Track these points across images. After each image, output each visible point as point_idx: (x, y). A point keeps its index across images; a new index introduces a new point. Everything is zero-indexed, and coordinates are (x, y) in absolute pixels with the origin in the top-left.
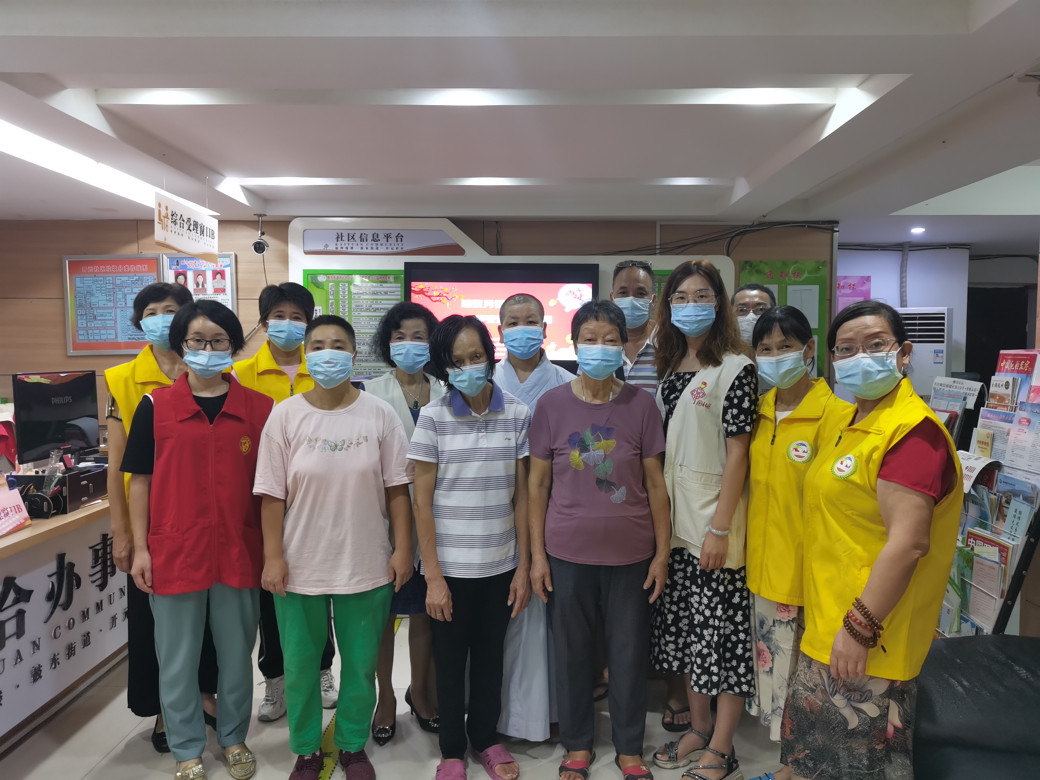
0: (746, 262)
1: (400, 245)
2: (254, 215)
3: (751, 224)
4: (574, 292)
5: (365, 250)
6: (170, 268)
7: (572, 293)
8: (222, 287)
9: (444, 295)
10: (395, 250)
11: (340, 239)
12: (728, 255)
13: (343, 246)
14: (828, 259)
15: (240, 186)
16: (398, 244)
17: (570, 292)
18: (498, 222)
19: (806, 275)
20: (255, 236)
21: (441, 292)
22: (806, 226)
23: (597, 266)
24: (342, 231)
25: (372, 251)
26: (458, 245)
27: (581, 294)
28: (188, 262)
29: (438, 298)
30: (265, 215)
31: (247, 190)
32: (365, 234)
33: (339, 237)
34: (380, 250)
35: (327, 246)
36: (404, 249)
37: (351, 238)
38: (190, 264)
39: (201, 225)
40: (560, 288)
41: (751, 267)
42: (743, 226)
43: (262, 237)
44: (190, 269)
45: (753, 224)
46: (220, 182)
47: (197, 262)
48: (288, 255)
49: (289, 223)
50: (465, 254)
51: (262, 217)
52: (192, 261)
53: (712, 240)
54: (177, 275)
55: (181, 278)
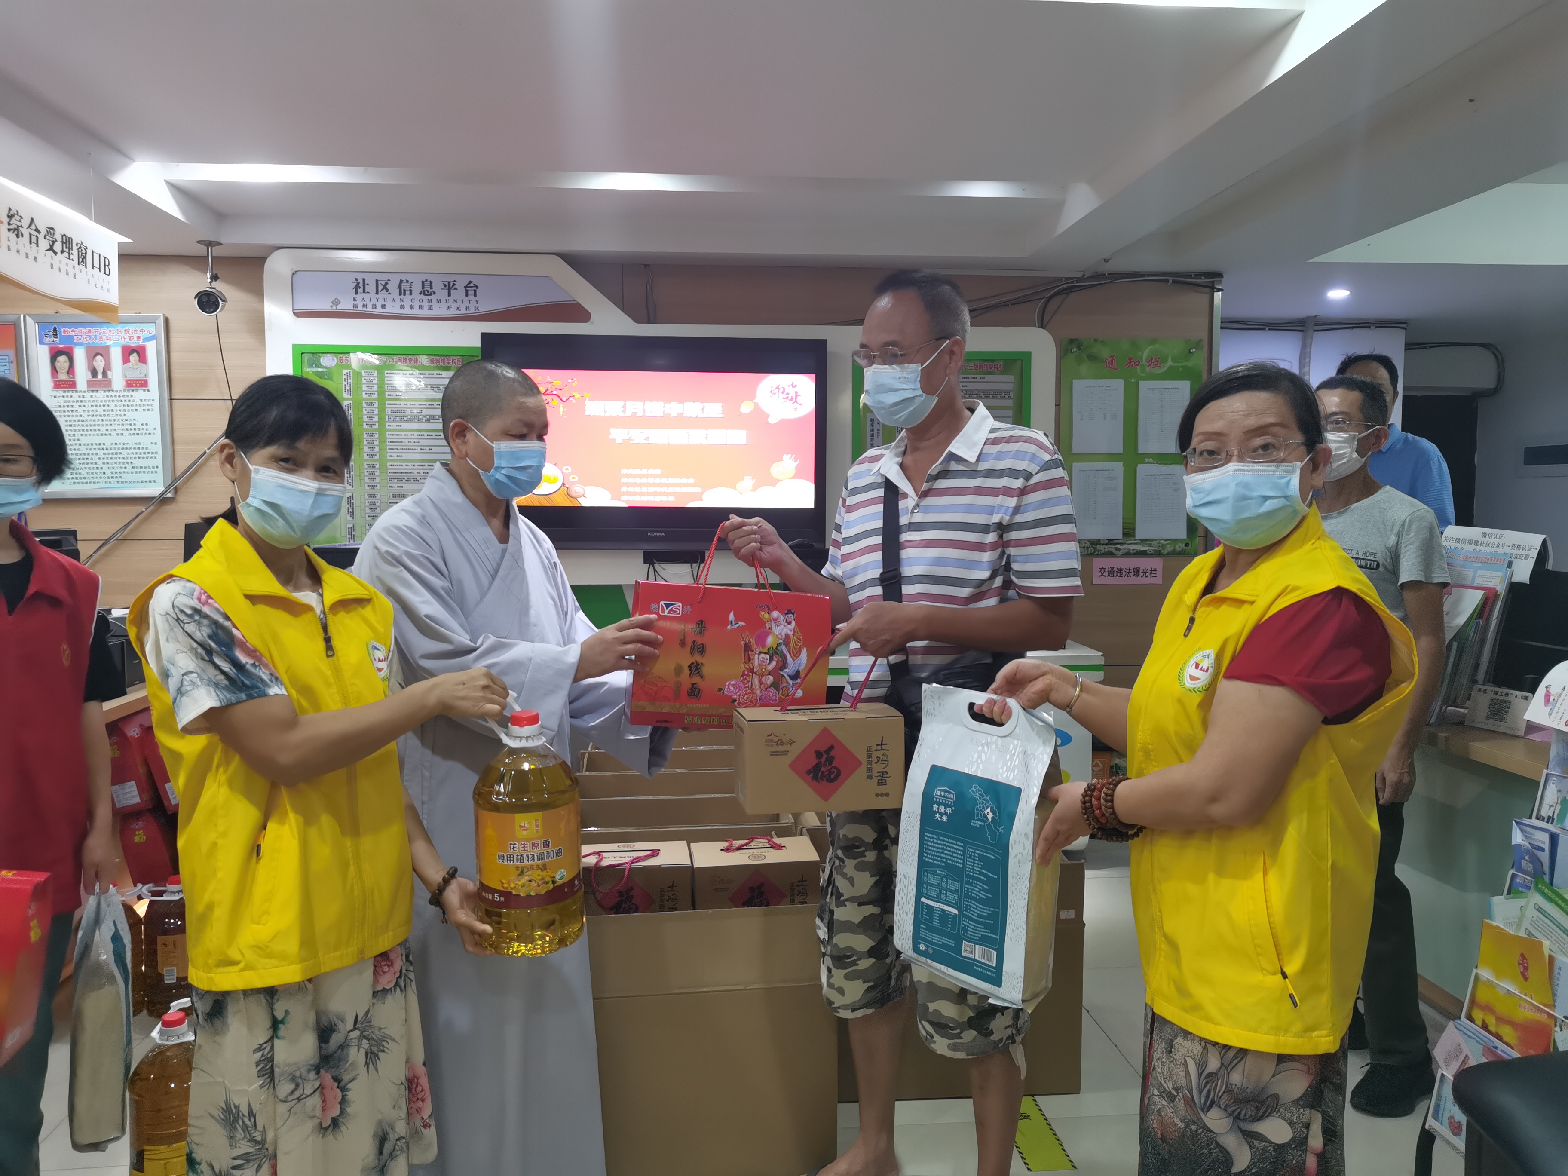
0: (1072, 341)
1: (473, 303)
2: (198, 242)
3: (1079, 275)
4: (784, 389)
5: (407, 311)
6: (41, 342)
7: (781, 390)
8: (141, 377)
9: (555, 392)
10: (463, 311)
11: (360, 290)
12: (1042, 327)
13: (367, 302)
14: (1205, 336)
15: (166, 181)
16: (470, 301)
17: (778, 388)
18: (648, 265)
19: (1170, 363)
20: (202, 282)
21: (549, 386)
22: (1171, 281)
23: (824, 343)
24: (365, 276)
25: (421, 312)
26: (578, 304)
27: (796, 393)
28: (76, 330)
30: (219, 244)
31: (179, 191)
32: (407, 281)
33: (360, 286)
34: (436, 312)
35: (336, 302)
36: (481, 310)
37: (382, 287)
38: (79, 334)
39: (79, 245)
40: (760, 381)
41: (1080, 350)
42: (1067, 279)
43: (214, 282)
44: (80, 344)
45: (1084, 275)
46: (122, 167)
47: (93, 330)
48: (263, 317)
49: (265, 259)
50: (591, 320)
51: (213, 248)
52: (83, 329)
53: (1015, 302)
54: (55, 354)
55: (62, 360)
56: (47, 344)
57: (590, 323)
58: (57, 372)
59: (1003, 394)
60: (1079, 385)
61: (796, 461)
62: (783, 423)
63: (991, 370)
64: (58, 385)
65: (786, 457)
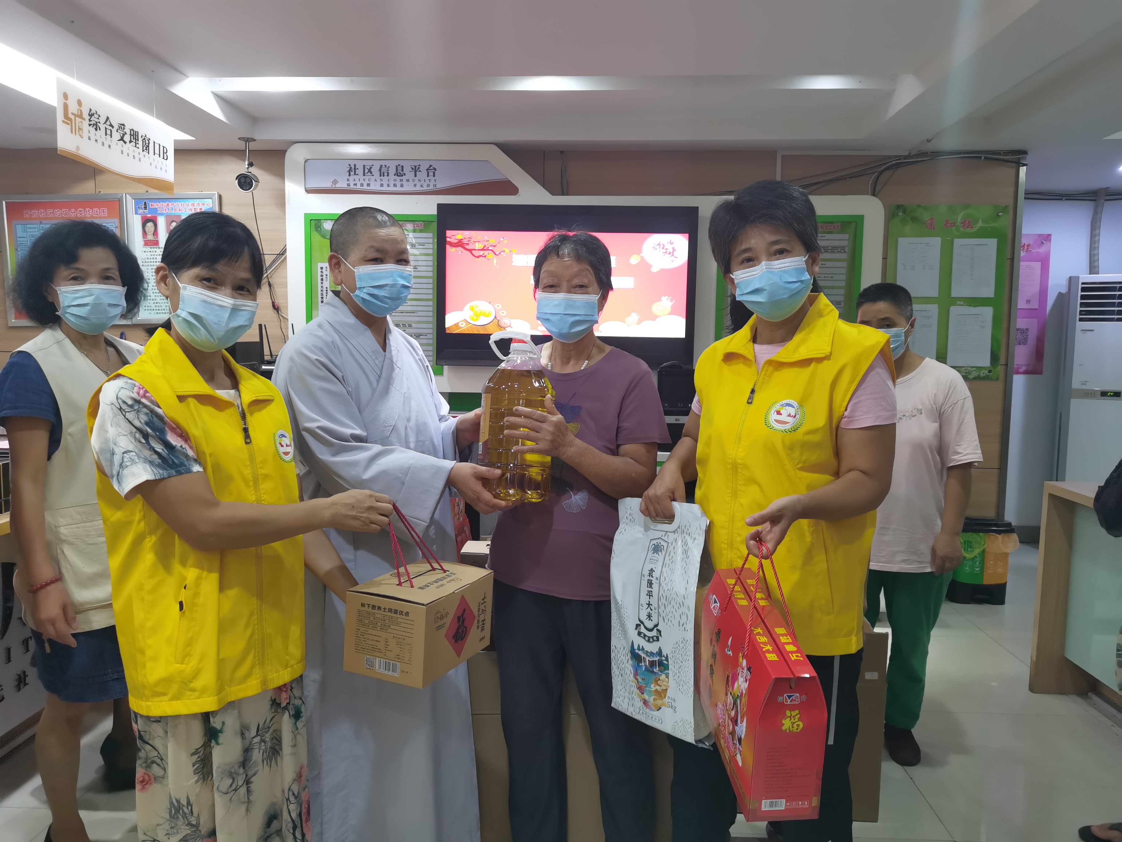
0: (898, 207)
1: (433, 182)
2: (239, 139)
3: (906, 153)
4: (664, 245)
5: (385, 188)
6: (136, 213)
7: (662, 246)
9: (490, 248)
10: (425, 188)
11: (352, 173)
12: (874, 194)
13: (357, 182)
14: (1011, 203)
15: (213, 93)
16: (430, 180)
17: (659, 244)
18: (564, 152)
19: (980, 224)
20: (242, 167)
21: (486, 244)
22: (983, 158)
23: (696, 209)
24: (356, 162)
25: (395, 189)
26: (509, 182)
27: (673, 248)
28: (159, 204)
29: (481, 253)
30: (254, 140)
31: (223, 100)
32: (386, 166)
33: (352, 170)
34: (405, 189)
35: (335, 182)
36: (438, 186)
37: (368, 171)
38: (160, 206)
39: (143, 137)
40: (644, 240)
41: (905, 213)
42: (896, 156)
43: (250, 168)
44: (162, 214)
45: (910, 153)
46: (178, 81)
47: (170, 204)
48: (284, 194)
49: (286, 151)
50: (519, 193)
51: (250, 143)
52: (164, 204)
53: (852, 176)
54: (145, 221)
55: (150, 225)
56: (140, 214)
57: (518, 195)
58: (146, 234)
59: (840, 250)
60: (903, 242)
61: (672, 302)
62: (663, 271)
63: (830, 230)
64: (147, 243)
65: (664, 299)
